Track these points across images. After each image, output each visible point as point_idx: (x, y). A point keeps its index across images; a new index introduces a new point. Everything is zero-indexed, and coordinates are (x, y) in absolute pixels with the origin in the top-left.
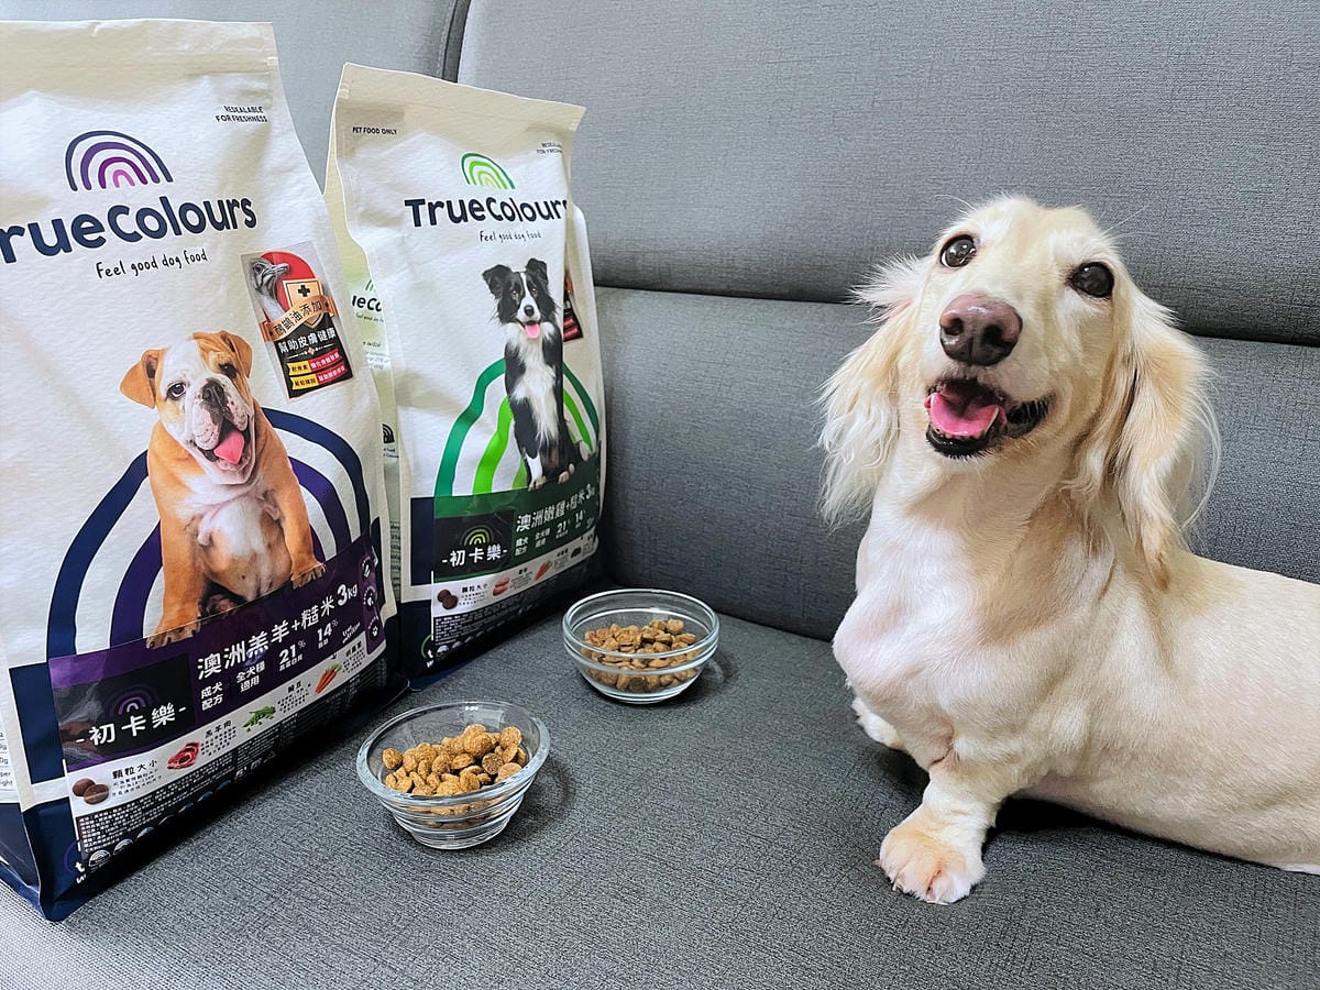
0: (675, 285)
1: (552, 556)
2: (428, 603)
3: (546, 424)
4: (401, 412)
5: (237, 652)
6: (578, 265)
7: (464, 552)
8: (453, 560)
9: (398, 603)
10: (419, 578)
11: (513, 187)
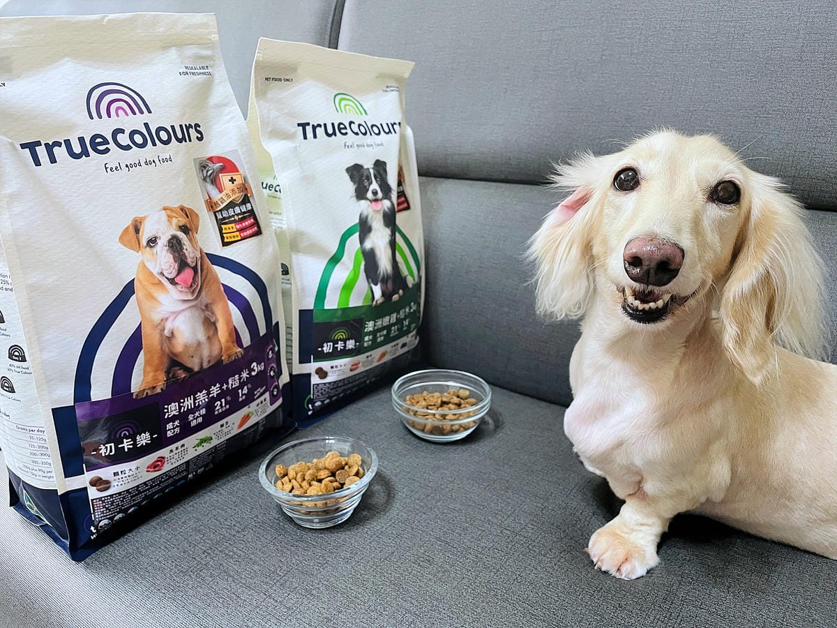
0: (472, 175)
1: (388, 347)
2: (309, 375)
3: (385, 265)
4: (294, 256)
5: (188, 403)
6: (408, 163)
7: (332, 344)
8: (325, 349)
9: (291, 375)
10: (304, 359)
11: (366, 114)
